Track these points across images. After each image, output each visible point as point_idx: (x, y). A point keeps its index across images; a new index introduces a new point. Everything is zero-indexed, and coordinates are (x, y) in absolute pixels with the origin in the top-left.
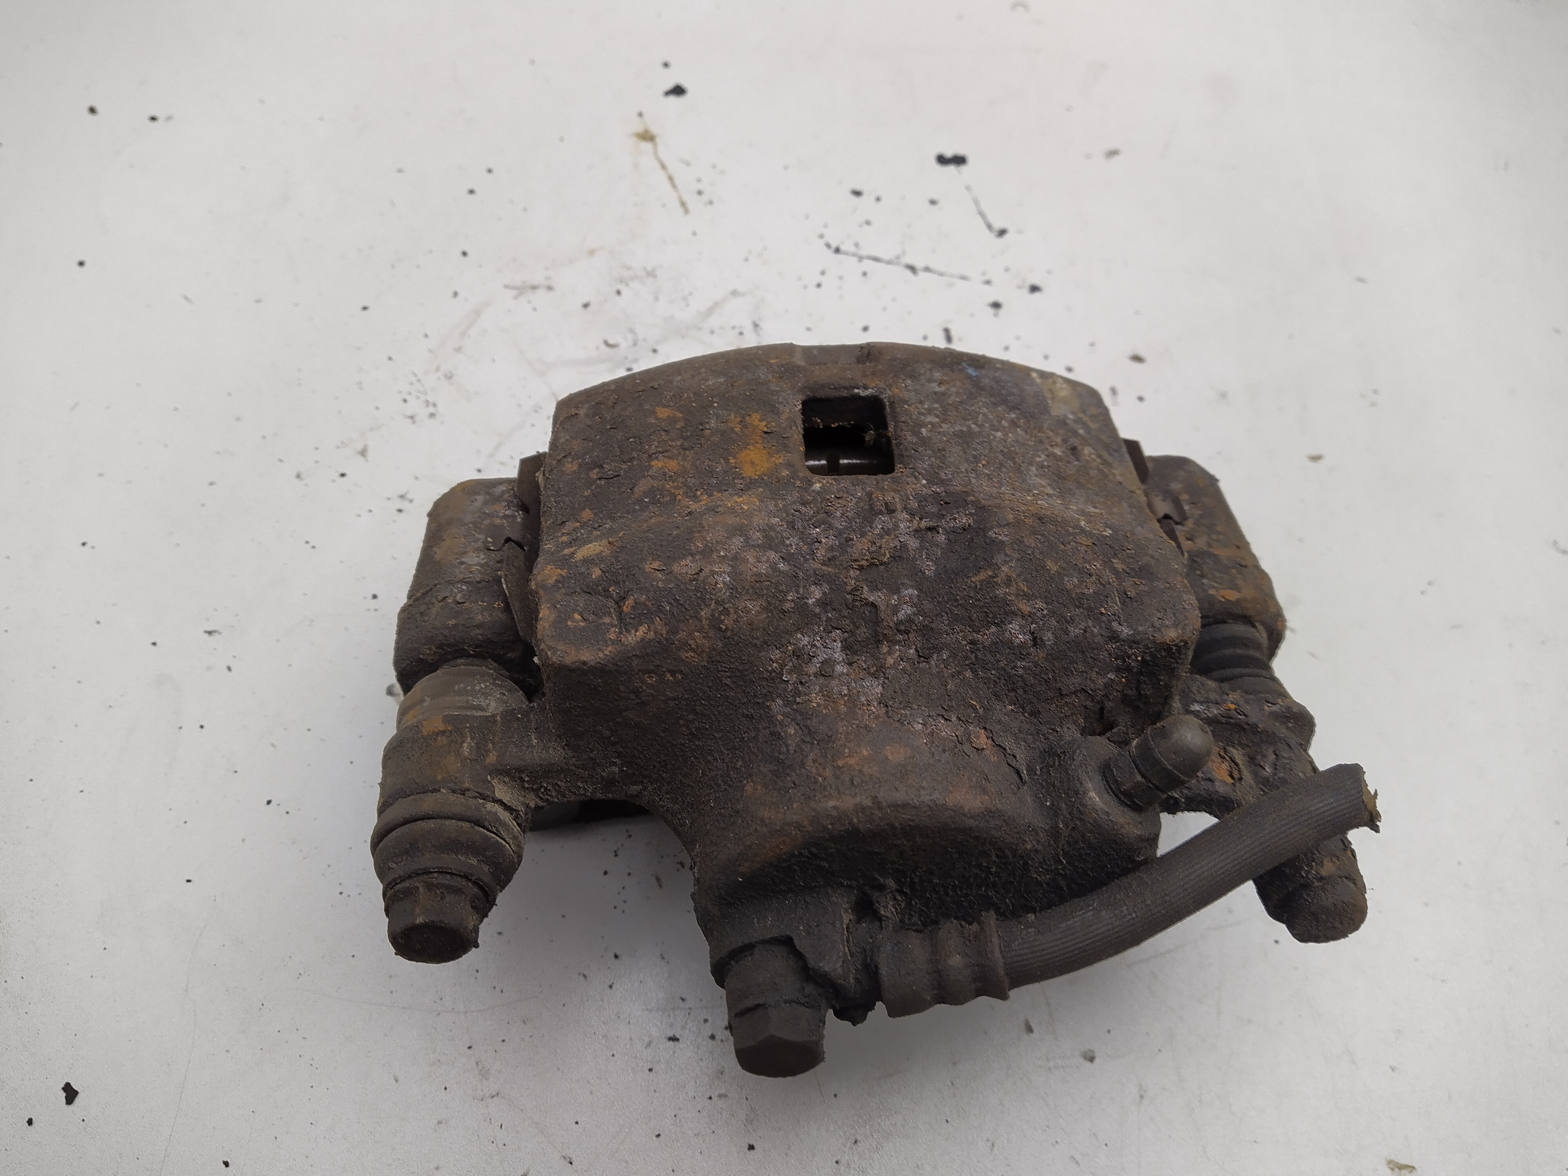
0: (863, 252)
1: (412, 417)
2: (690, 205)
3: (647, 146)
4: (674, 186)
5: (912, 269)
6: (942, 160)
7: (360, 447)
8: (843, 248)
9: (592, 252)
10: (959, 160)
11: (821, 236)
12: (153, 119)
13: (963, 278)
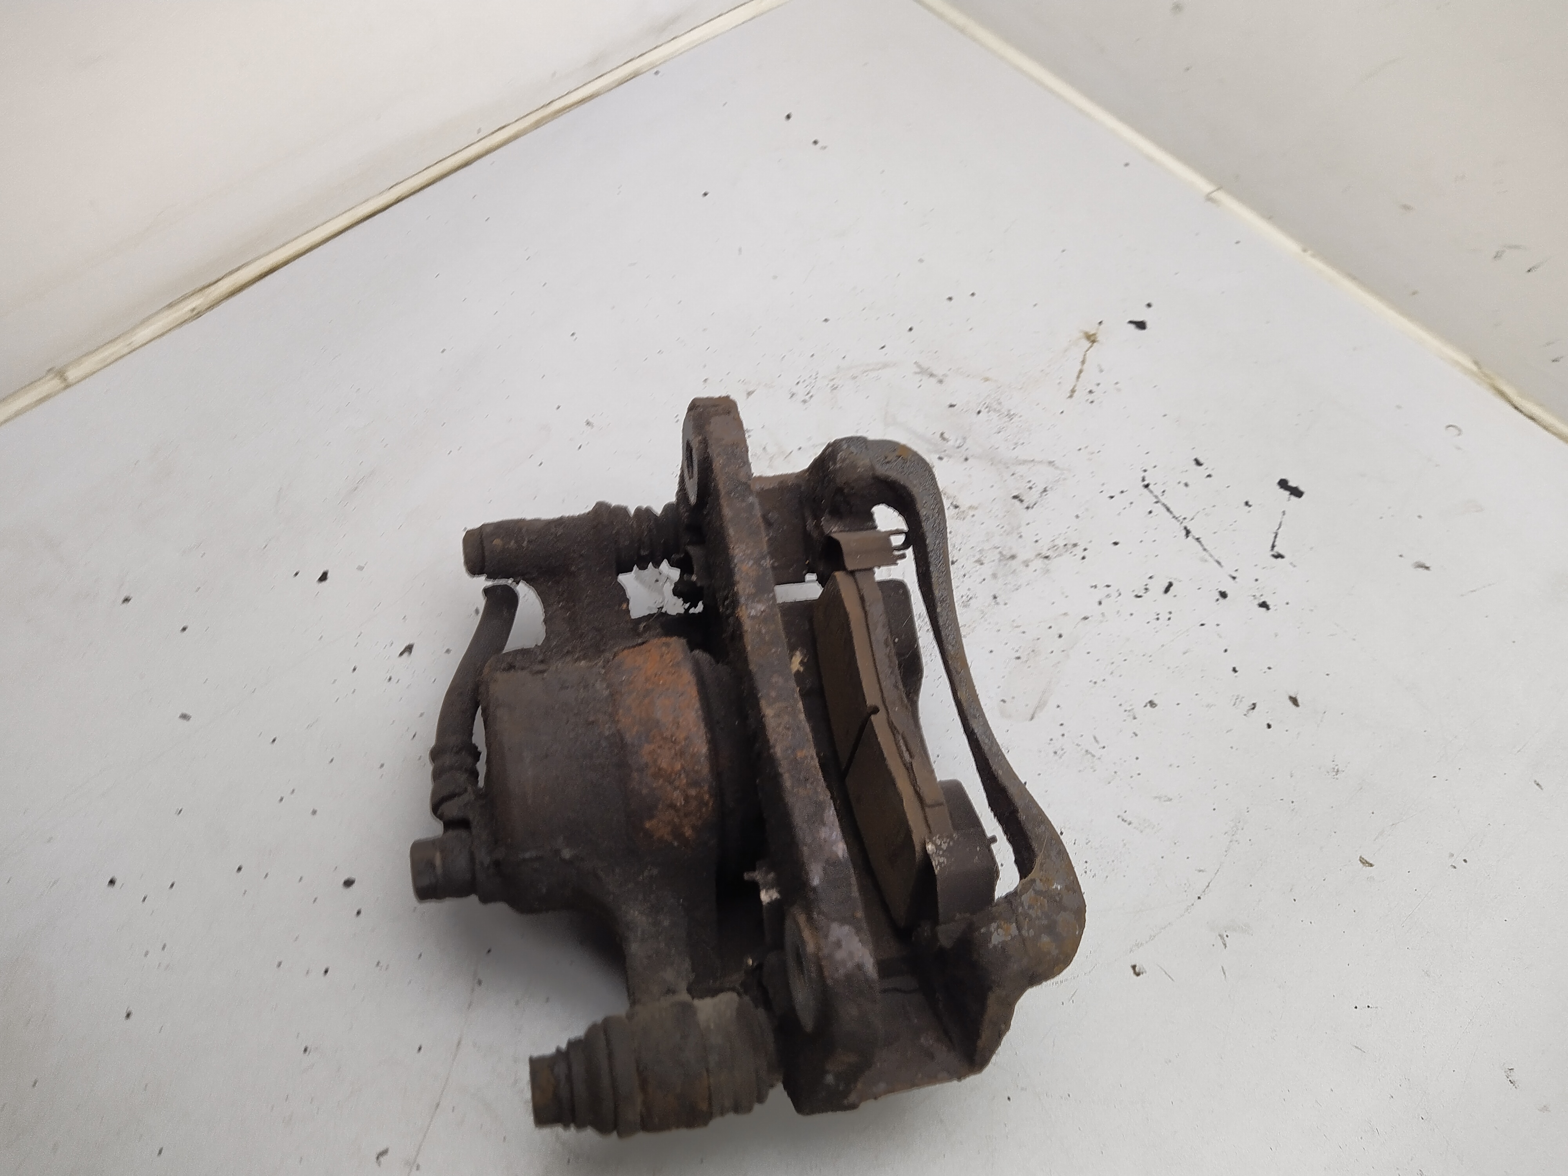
0: (1163, 499)
1: (793, 395)
2: (1076, 395)
3: (1085, 343)
4: (1078, 377)
5: (1188, 533)
6: (1283, 484)
7: (751, 389)
8: (1152, 487)
10: (1297, 492)
11: (1145, 471)
12: (815, 142)
13: (1219, 563)
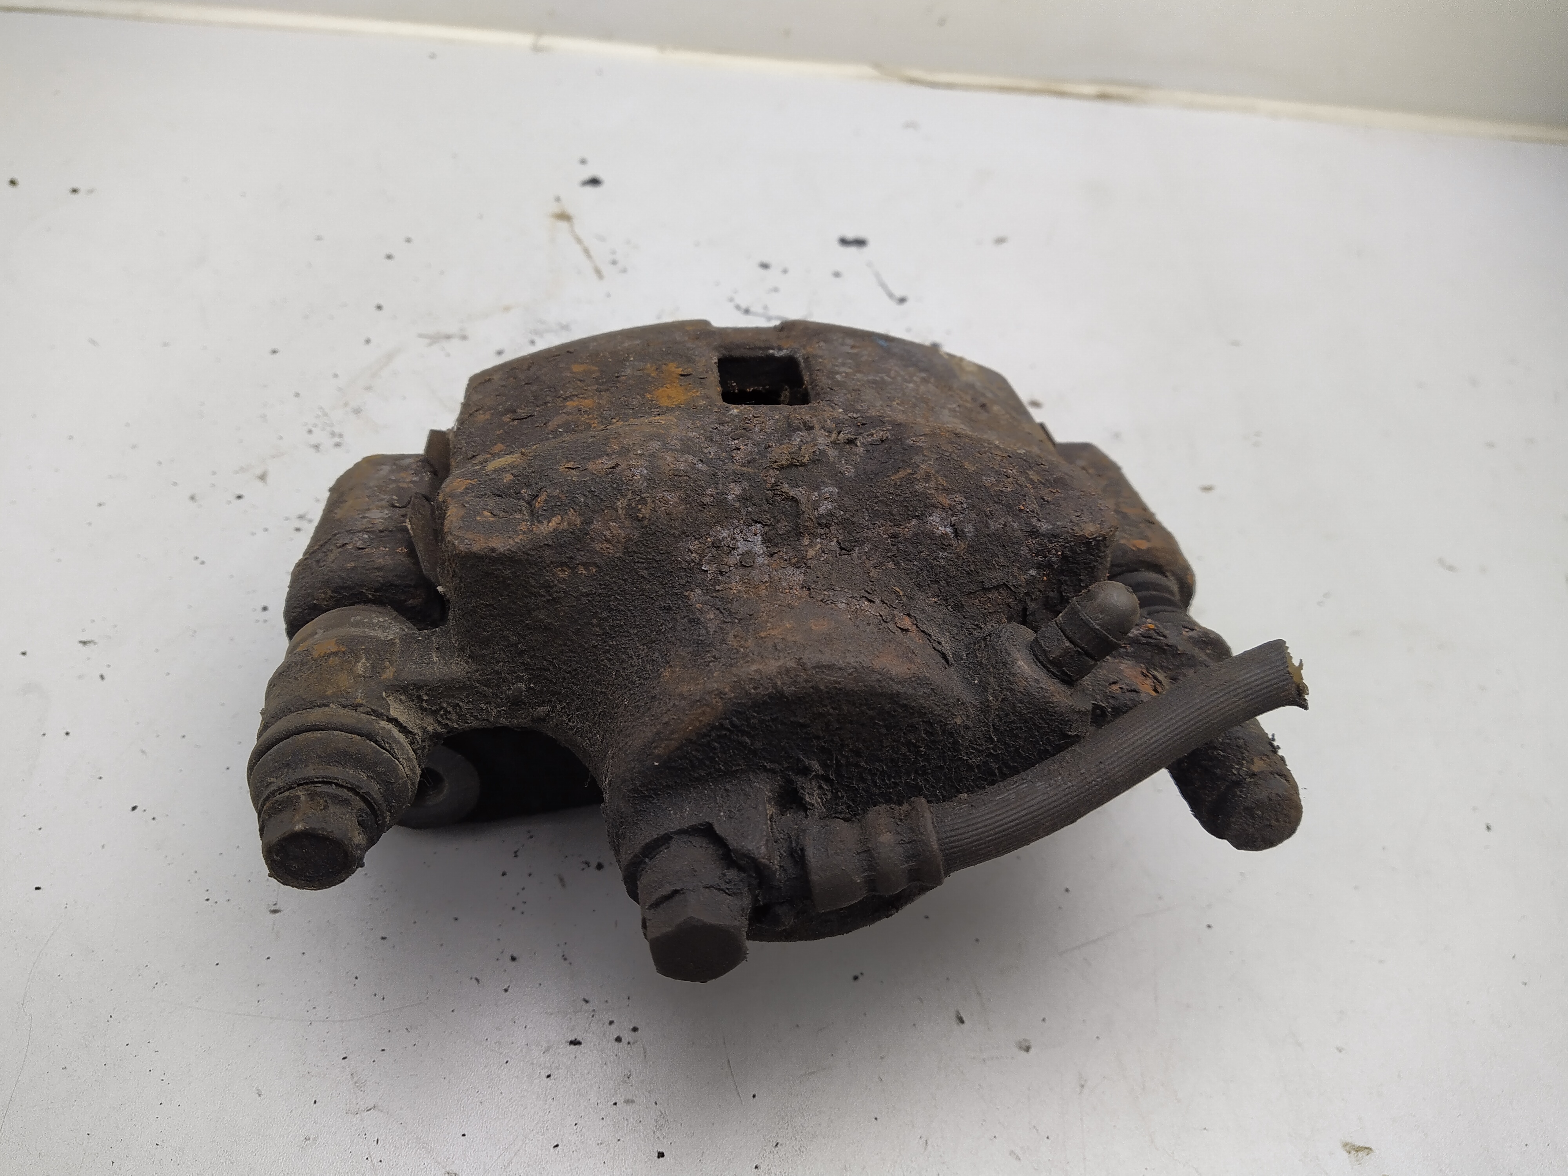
0: (772, 313)
1: (317, 446)
2: (604, 272)
3: (563, 225)
4: (589, 256)
6: (844, 242)
7: (259, 471)
8: (752, 309)
9: (507, 309)
10: (860, 243)
11: (731, 300)
12: (74, 191)
